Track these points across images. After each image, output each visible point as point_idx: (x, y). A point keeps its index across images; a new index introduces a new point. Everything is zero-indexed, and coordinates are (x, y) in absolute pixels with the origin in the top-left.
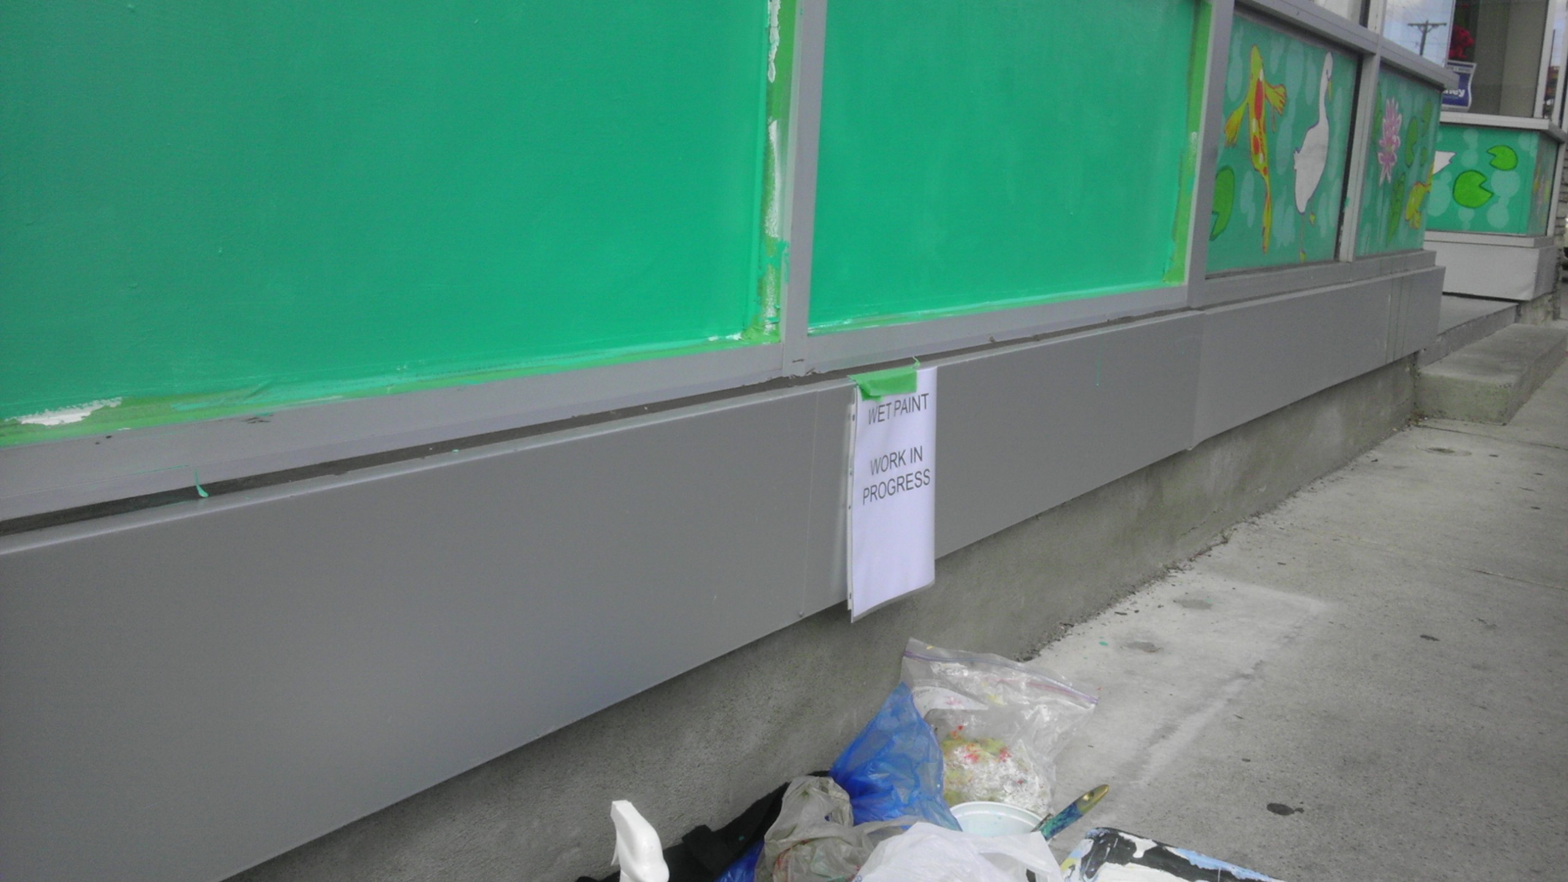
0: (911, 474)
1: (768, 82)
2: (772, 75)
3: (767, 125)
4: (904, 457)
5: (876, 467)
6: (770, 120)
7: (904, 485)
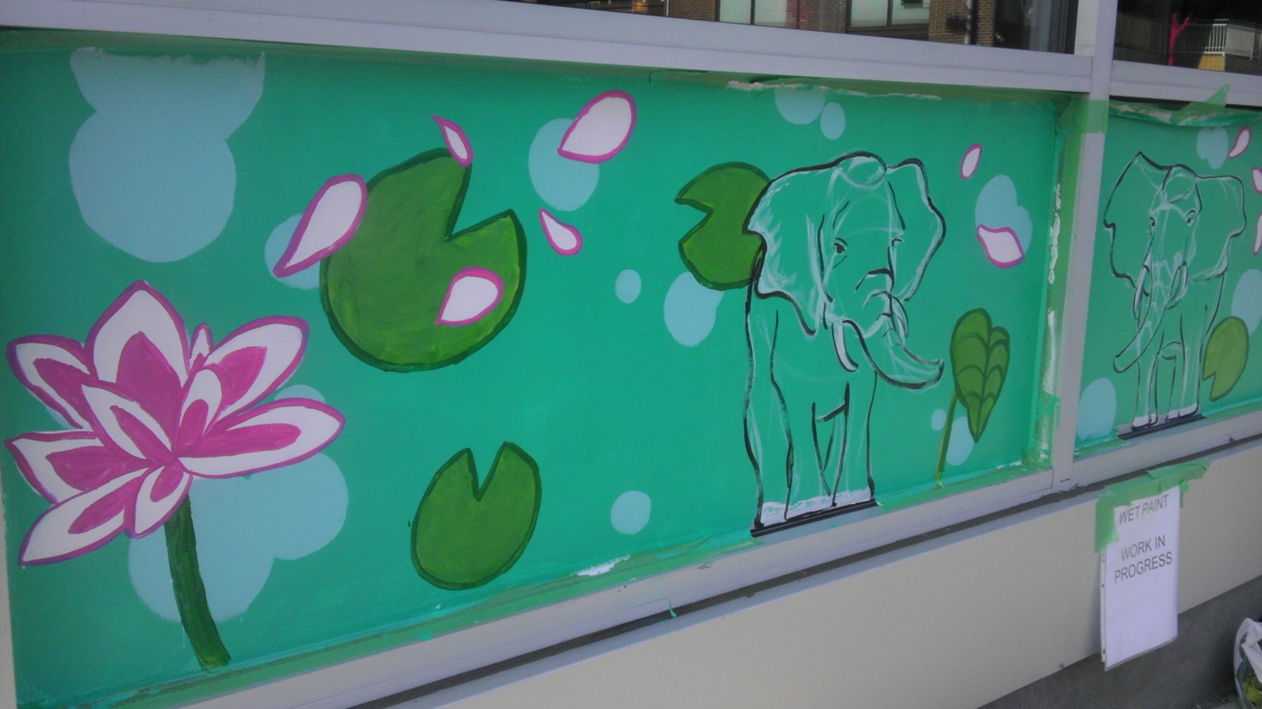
0: (1156, 557)
1: (1049, 284)
2: (1051, 279)
3: (1047, 314)
4: (1150, 545)
5: (1126, 554)
6: (1049, 310)
7: (1151, 565)
